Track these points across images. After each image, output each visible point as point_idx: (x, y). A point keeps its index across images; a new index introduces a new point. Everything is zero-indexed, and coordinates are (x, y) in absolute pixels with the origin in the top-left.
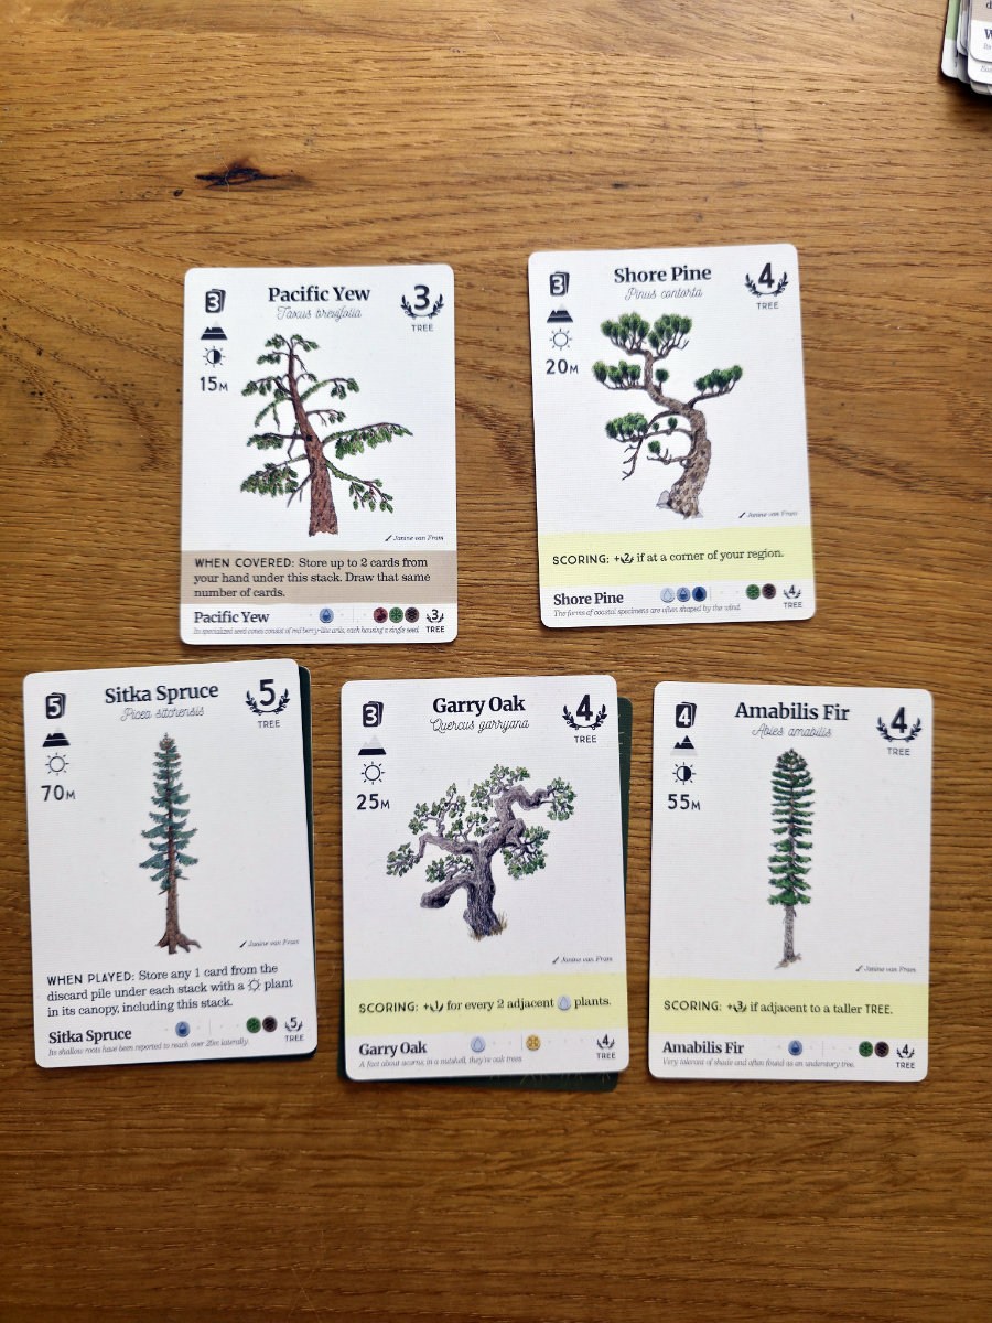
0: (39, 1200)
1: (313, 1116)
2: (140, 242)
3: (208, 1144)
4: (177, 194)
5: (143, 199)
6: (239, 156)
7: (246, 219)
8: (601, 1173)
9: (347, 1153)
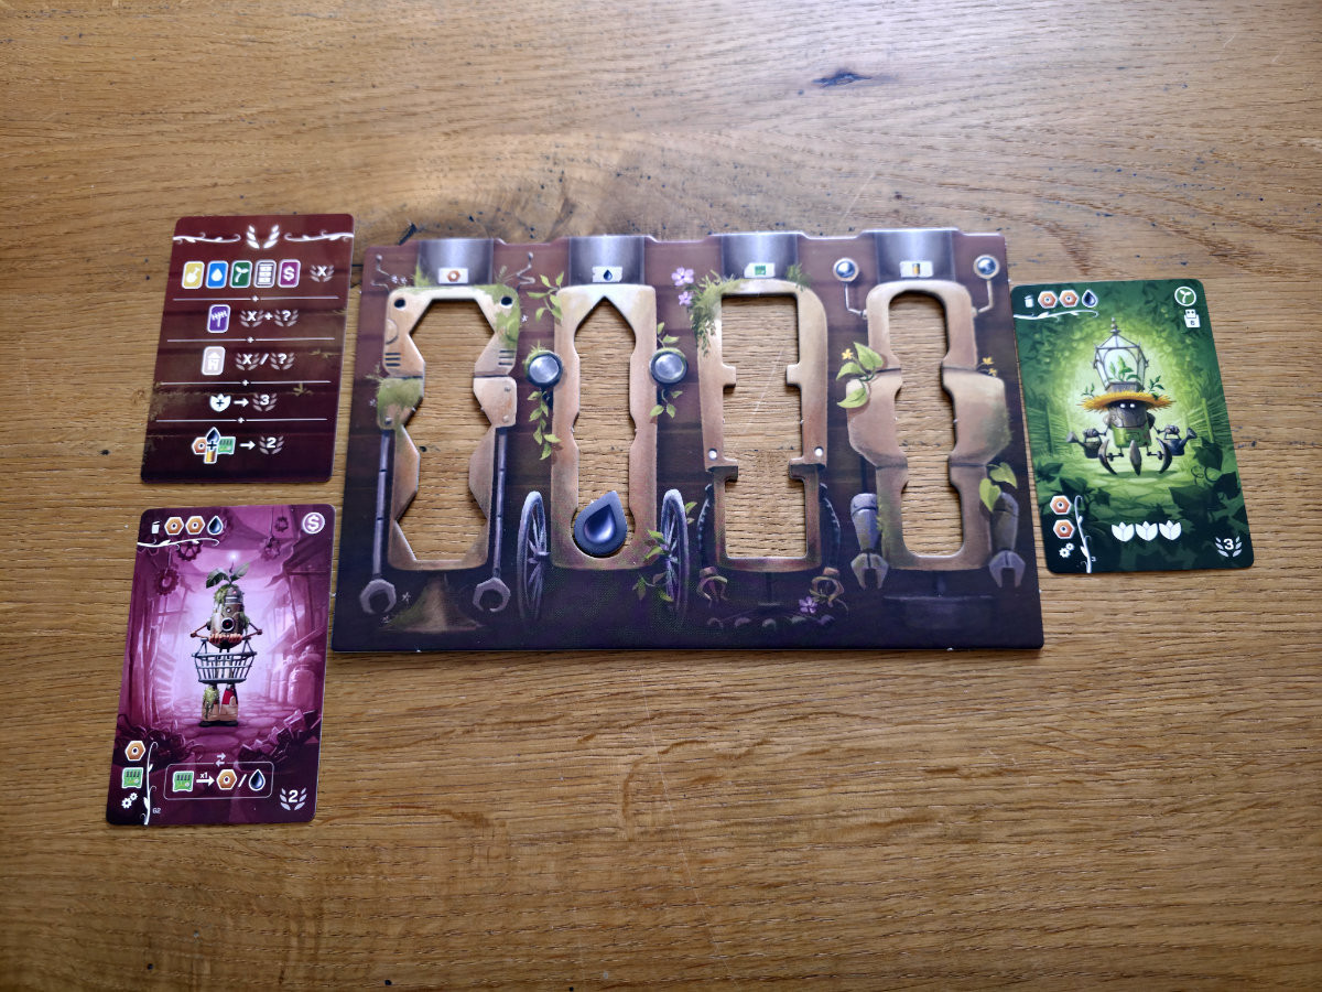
0: (777, 861)
1: (999, 774)
2: (776, 127)
3: (915, 804)
4: (800, 93)
5: (776, 98)
6: (842, 66)
7: (853, 106)
8: (1251, 810)
9: (1035, 804)
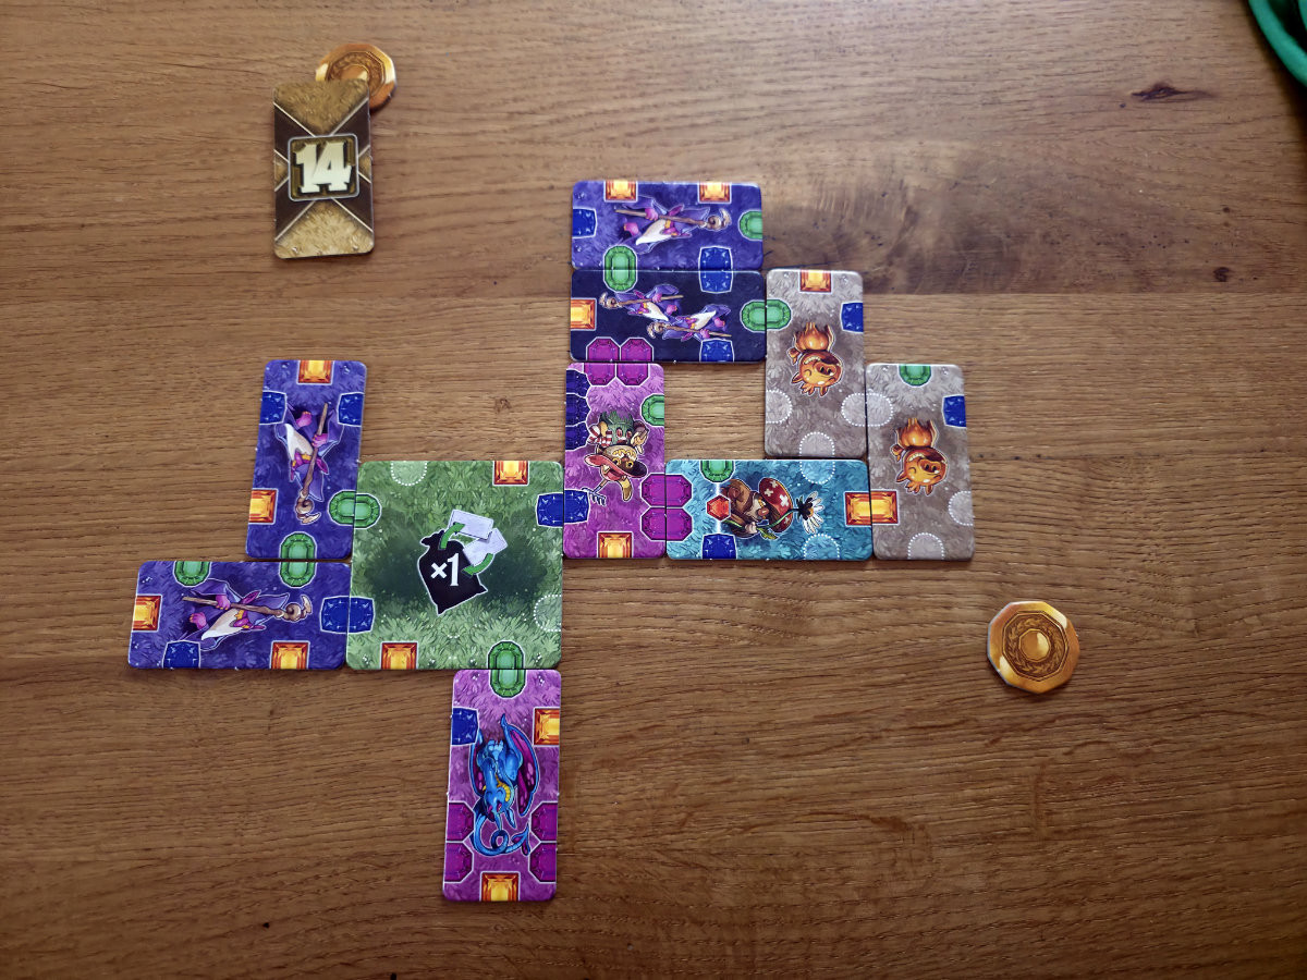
2: (1103, 139)
4: (1122, 106)
5: (1099, 110)
6: (1159, 80)
7: (1174, 120)
